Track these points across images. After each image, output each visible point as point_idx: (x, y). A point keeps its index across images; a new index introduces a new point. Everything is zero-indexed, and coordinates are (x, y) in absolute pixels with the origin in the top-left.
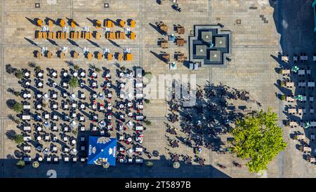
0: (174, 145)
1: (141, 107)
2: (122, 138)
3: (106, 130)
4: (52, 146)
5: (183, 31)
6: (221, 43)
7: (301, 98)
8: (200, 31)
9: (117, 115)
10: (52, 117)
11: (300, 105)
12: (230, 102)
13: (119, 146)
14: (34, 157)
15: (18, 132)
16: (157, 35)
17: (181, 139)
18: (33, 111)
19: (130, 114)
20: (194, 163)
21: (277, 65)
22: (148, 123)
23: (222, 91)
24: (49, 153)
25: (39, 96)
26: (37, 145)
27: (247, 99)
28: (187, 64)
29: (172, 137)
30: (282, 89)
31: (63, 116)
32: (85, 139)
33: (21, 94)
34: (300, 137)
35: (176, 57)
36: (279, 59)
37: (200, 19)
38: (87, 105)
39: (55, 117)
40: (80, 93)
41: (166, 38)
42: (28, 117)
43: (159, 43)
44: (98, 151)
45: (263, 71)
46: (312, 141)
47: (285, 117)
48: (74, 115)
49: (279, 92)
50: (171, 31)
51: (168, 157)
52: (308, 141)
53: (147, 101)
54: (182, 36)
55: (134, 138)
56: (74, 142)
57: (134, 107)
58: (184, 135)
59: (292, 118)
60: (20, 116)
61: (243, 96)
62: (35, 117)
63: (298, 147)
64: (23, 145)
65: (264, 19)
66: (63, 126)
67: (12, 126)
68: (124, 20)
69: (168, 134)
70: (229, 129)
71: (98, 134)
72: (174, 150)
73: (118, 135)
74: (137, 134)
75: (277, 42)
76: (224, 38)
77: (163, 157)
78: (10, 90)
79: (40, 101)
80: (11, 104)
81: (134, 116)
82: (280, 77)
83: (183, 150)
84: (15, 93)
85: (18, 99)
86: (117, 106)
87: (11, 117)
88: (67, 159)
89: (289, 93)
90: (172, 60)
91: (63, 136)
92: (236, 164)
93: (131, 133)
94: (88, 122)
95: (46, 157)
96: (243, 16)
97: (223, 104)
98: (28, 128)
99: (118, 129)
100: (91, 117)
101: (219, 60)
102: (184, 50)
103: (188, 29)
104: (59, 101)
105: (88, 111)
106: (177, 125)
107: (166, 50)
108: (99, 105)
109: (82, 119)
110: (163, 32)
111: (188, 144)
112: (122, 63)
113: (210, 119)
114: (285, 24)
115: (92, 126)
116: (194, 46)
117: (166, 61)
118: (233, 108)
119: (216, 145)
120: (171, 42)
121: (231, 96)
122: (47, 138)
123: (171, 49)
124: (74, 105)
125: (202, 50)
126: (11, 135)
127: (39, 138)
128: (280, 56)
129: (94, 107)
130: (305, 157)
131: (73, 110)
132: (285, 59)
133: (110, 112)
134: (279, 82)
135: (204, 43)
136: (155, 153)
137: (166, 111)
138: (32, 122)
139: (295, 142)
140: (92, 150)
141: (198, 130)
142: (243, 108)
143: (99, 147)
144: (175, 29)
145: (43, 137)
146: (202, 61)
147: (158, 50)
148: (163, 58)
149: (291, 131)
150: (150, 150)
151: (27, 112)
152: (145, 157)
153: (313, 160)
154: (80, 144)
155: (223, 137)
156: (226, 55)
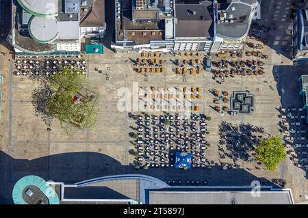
0: (222, 157)
1: (204, 136)
2: (194, 153)
3: (185, 149)
4: (155, 158)
5: (227, 95)
6: (248, 101)
7: (293, 131)
8: (237, 95)
9: (191, 141)
10: (154, 142)
11: (292, 135)
12: (253, 133)
13: (192, 158)
14: (144, 164)
15: (136, 150)
16: (213, 97)
17: (227, 154)
18: (144, 139)
19: (199, 140)
20: (234, 168)
21: (279, 113)
22: (209, 145)
23: (249, 127)
24: (153, 162)
25: (147, 130)
26: (146, 158)
27: (262, 132)
28: (229, 113)
29: (222, 153)
30: (282, 127)
31: (161, 142)
32: (173, 154)
33: (137, 129)
34: (292, 153)
35: (223, 109)
36: (280, 110)
37: (237, 88)
38: (174, 135)
39: (157, 142)
40: (170, 129)
41: (218, 98)
42: (141, 142)
43: (214, 101)
44: (181, 160)
45: (271, 117)
46: (298, 155)
47: (284, 142)
48: (167, 141)
49: (280, 128)
50: (220, 94)
51: (219, 164)
52: (296, 155)
53: (208, 133)
54: (226, 97)
55: (200, 154)
56: (167, 156)
57: (201, 136)
58: (228, 152)
59: (287, 142)
60: (137, 141)
61: (261, 130)
62: (145, 142)
63: (291, 158)
64: (138, 158)
65: (271, 88)
66: (161, 147)
67: (132, 147)
68: (194, 88)
69: (220, 152)
70: (253, 149)
71: (180, 151)
72: (223, 160)
73: (192, 152)
74: (202, 151)
75: (279, 101)
76: (250, 99)
77: (216, 164)
78: (131, 127)
79: (148, 133)
80: (131, 135)
81: (201, 141)
82: (281, 120)
83: (228, 160)
84: (134, 129)
85: (135, 132)
86: (191, 136)
87: (131, 142)
88: (163, 165)
89: (285, 129)
90: (221, 110)
91: (160, 152)
92: (257, 168)
93: (199, 151)
94: (175, 145)
95: (151, 164)
96: (260, 86)
97: (250, 135)
98: (141, 148)
99: (191, 149)
100: (177, 142)
101: (247, 110)
102: (228, 105)
103: (230, 93)
104: (159, 133)
105: (174, 138)
106: (224, 146)
107: (218, 105)
108: (181, 135)
109: (171, 143)
110: (216, 95)
111: (231, 157)
112: (194, 112)
113: (242, 143)
114: (283, 91)
115: (177, 147)
116: (234, 103)
117: (218, 111)
118: (255, 137)
119: (246, 157)
120: (221, 101)
121: (254, 130)
122: (152, 153)
123: (221, 104)
124: (167, 135)
125: (238, 105)
126: (131, 152)
127: (147, 154)
128: (281, 109)
129: (178, 136)
130: (295, 164)
131: (166, 138)
132: (284, 110)
133: (187, 139)
134: (280, 122)
135: (239, 101)
136: (212, 162)
137: (218, 138)
138: (143, 145)
139: (290, 156)
140: (178, 160)
141: (236, 149)
142: (261, 137)
143: (182, 158)
144: (223, 93)
145: (150, 153)
146: (238, 111)
147: (214, 105)
148: (216, 109)
149: (287, 149)
150: (210, 161)
151: (141, 139)
152: (207, 164)
153: (299, 166)
154: (170, 157)
155: (250, 153)
156: (251, 108)
